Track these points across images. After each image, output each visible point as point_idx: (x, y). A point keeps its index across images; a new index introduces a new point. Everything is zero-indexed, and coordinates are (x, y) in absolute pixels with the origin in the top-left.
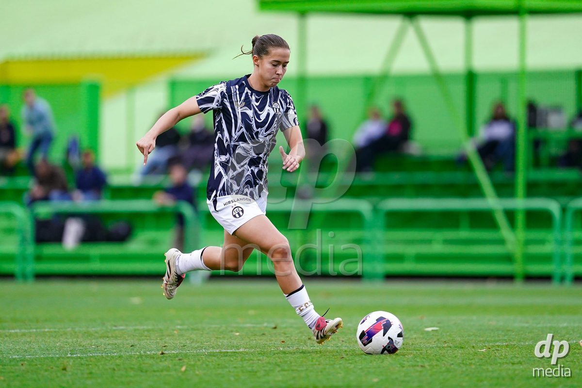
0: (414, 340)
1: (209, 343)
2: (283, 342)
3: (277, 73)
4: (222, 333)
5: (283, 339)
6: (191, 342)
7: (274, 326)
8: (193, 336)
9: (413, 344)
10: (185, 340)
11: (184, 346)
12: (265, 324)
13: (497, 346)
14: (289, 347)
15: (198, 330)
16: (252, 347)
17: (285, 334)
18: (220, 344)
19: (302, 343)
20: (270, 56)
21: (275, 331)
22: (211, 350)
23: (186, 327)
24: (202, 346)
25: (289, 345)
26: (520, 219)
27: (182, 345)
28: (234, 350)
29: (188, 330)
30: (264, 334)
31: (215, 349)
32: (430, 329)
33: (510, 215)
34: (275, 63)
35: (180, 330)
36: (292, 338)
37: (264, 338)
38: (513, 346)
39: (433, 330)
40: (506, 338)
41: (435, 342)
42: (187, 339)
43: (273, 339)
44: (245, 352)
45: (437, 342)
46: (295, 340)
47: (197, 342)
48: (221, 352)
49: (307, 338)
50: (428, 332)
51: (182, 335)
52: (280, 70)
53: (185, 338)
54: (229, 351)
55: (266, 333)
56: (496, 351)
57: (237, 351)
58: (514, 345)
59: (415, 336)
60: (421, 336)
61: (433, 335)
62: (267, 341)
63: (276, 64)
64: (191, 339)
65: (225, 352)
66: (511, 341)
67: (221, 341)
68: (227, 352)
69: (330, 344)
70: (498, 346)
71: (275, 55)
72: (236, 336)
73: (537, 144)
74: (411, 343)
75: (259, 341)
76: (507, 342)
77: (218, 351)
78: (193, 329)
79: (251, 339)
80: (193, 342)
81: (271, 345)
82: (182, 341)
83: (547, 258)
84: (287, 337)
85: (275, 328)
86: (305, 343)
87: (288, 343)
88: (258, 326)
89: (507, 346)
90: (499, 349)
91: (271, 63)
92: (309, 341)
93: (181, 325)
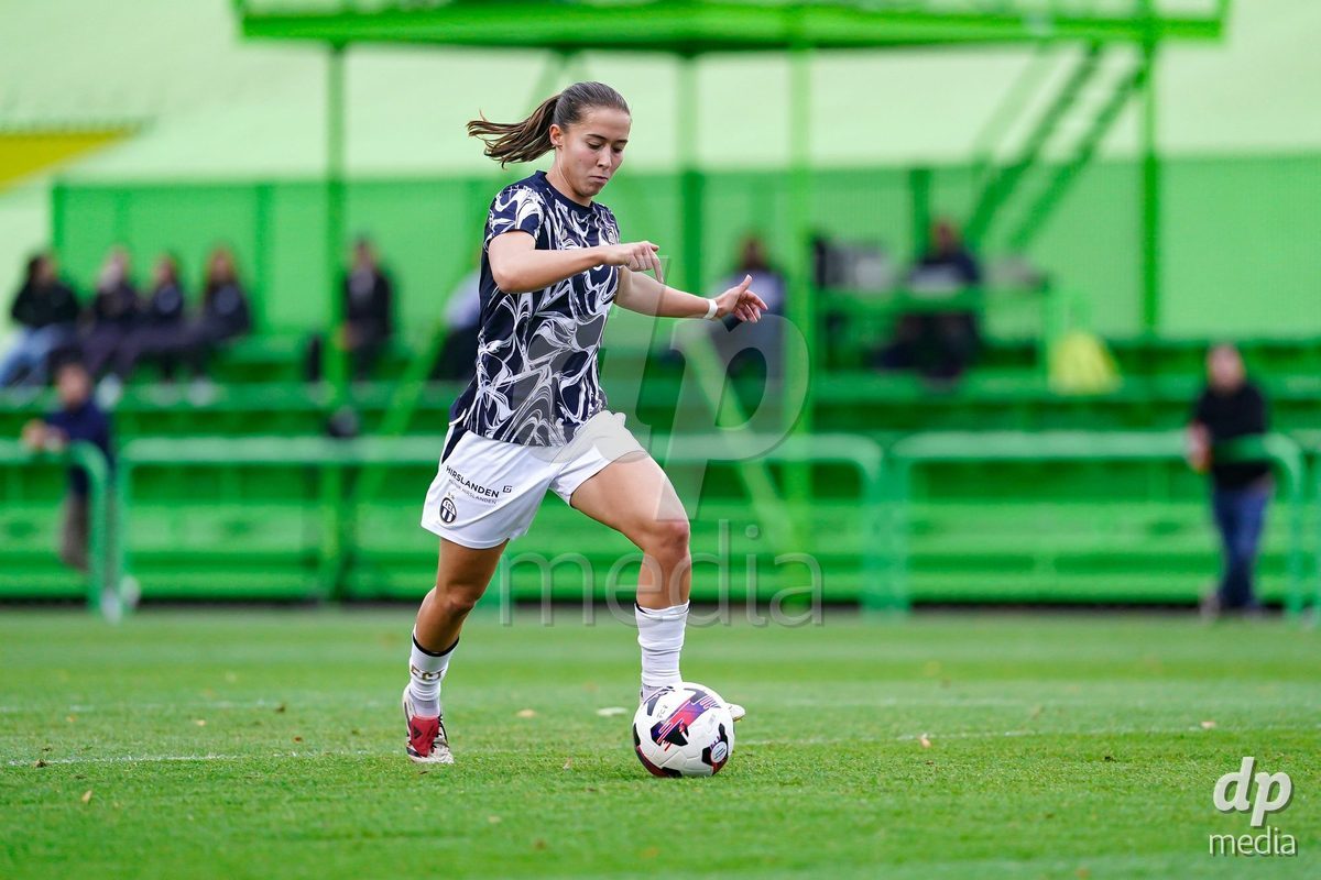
0: (575, 735)
1: (140, 742)
2: (298, 739)
3: (599, 163)
4: (168, 720)
5: (297, 733)
6: (103, 741)
7: (277, 705)
8: (107, 727)
9: (572, 744)
10: (90, 736)
11: (88, 749)
12: (261, 703)
13: (748, 746)
14: (310, 751)
15: (117, 714)
16: (232, 751)
17: (302, 722)
18: (165, 744)
19: (338, 743)
20: (583, 126)
21: (280, 717)
22: (145, 757)
23: (91, 708)
24: (126, 748)
25: (311, 747)
26: (798, 481)
27: (84, 746)
28: (193, 757)
29: (95, 714)
30: (257, 724)
31: (152, 754)
32: (607, 712)
33: (776, 471)
34: (594, 142)
35: (80, 714)
36: (317, 731)
37: (259, 731)
38: (782, 748)
39: (615, 715)
40: (767, 730)
41: (619, 738)
42: (95, 734)
43: (277, 733)
44: (218, 761)
45: (623, 739)
46: (324, 735)
47: (115, 740)
48: (166, 762)
49: (349, 730)
50: (604, 719)
51: (84, 726)
52: (605, 155)
53: (90, 731)
54: (183, 758)
55: (262, 720)
56: (746, 758)
57: (201, 758)
58: (785, 745)
59: (577, 726)
60: (590, 727)
61: (614, 724)
62: (264, 738)
63: (598, 142)
64: (102, 734)
65: (174, 763)
66: (777, 736)
67: (166, 738)
68: (180, 761)
69: (397, 743)
70: (752, 747)
71: (595, 123)
72: (199, 727)
73: (832, 323)
74: (567, 741)
75: (248, 738)
76: (769, 738)
77: (159, 759)
78: (107, 714)
79: (231, 732)
80: (106, 740)
81: (272, 746)
82: (83, 738)
83: (850, 563)
84: (307, 729)
85: (282, 710)
86: (345, 740)
87: (309, 742)
88: (246, 705)
89: (770, 747)
90: (754, 753)
91: (586, 141)
92: (354, 738)
93: (80, 704)
